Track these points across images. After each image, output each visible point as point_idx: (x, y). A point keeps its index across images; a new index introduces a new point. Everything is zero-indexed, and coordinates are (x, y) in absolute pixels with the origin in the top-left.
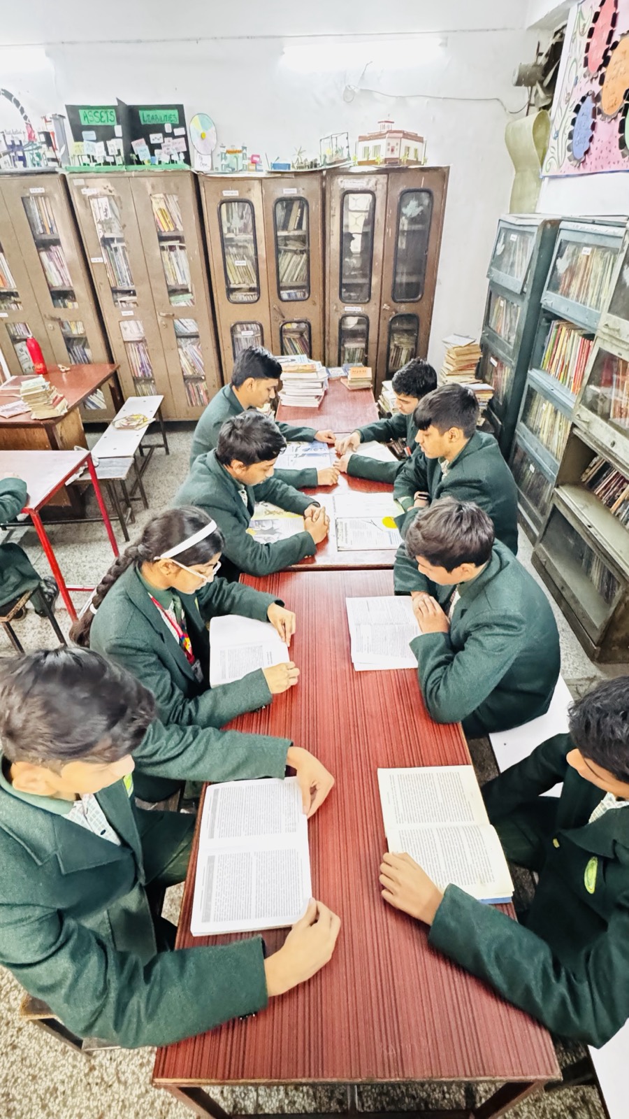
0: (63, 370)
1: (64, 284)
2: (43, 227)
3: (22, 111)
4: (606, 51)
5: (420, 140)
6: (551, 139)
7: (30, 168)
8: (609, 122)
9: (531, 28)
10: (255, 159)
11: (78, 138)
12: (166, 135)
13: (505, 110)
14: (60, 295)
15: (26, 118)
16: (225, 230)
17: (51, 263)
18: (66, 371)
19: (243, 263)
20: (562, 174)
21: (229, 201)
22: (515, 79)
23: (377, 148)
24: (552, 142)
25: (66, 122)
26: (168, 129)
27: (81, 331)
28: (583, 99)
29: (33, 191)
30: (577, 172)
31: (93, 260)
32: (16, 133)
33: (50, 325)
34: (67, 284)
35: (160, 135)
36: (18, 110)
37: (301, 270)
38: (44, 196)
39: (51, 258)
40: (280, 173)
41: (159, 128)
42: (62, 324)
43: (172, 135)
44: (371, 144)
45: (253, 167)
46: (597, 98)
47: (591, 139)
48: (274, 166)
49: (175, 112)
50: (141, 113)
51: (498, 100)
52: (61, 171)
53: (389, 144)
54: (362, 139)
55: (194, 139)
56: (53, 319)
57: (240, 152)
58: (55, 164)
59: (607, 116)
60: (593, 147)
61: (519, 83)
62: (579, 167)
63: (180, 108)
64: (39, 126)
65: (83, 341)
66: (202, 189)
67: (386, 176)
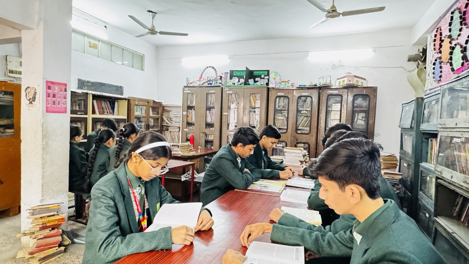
0: (200, 148)
1: (211, 121)
2: (211, 103)
3: (216, 72)
4: (440, 44)
5: (365, 79)
6: (427, 76)
7: (213, 85)
8: (447, 64)
9: (414, 45)
10: (293, 84)
11: (231, 78)
12: (261, 78)
13: (406, 70)
14: (209, 125)
15: (216, 74)
16: (277, 106)
17: (209, 115)
18: (201, 149)
19: (282, 118)
20: (434, 87)
21: (280, 97)
22: (407, 59)
23: (343, 81)
24: (427, 77)
25: (229, 75)
26: (263, 76)
27: (212, 139)
28: (436, 60)
29: (211, 92)
30: (439, 85)
31: (224, 114)
32: (212, 77)
33: (202, 135)
34: (213, 121)
35: (260, 78)
36: (215, 72)
37: (308, 123)
38: (214, 93)
39: (209, 113)
40: (301, 88)
41: (260, 76)
42: (206, 135)
43: (264, 78)
44: (341, 80)
45: (292, 87)
46: (440, 58)
47: (441, 72)
48: (299, 85)
49: (266, 72)
50: (254, 72)
51: (402, 67)
52: (222, 86)
53: (348, 79)
54: (338, 79)
55: (271, 79)
56: (203, 133)
57: (287, 82)
58: (221, 84)
59: (445, 63)
60: (442, 74)
61: (409, 60)
62: (439, 83)
63: (268, 71)
64: (219, 74)
65: (211, 142)
66: (270, 92)
67: (347, 90)
